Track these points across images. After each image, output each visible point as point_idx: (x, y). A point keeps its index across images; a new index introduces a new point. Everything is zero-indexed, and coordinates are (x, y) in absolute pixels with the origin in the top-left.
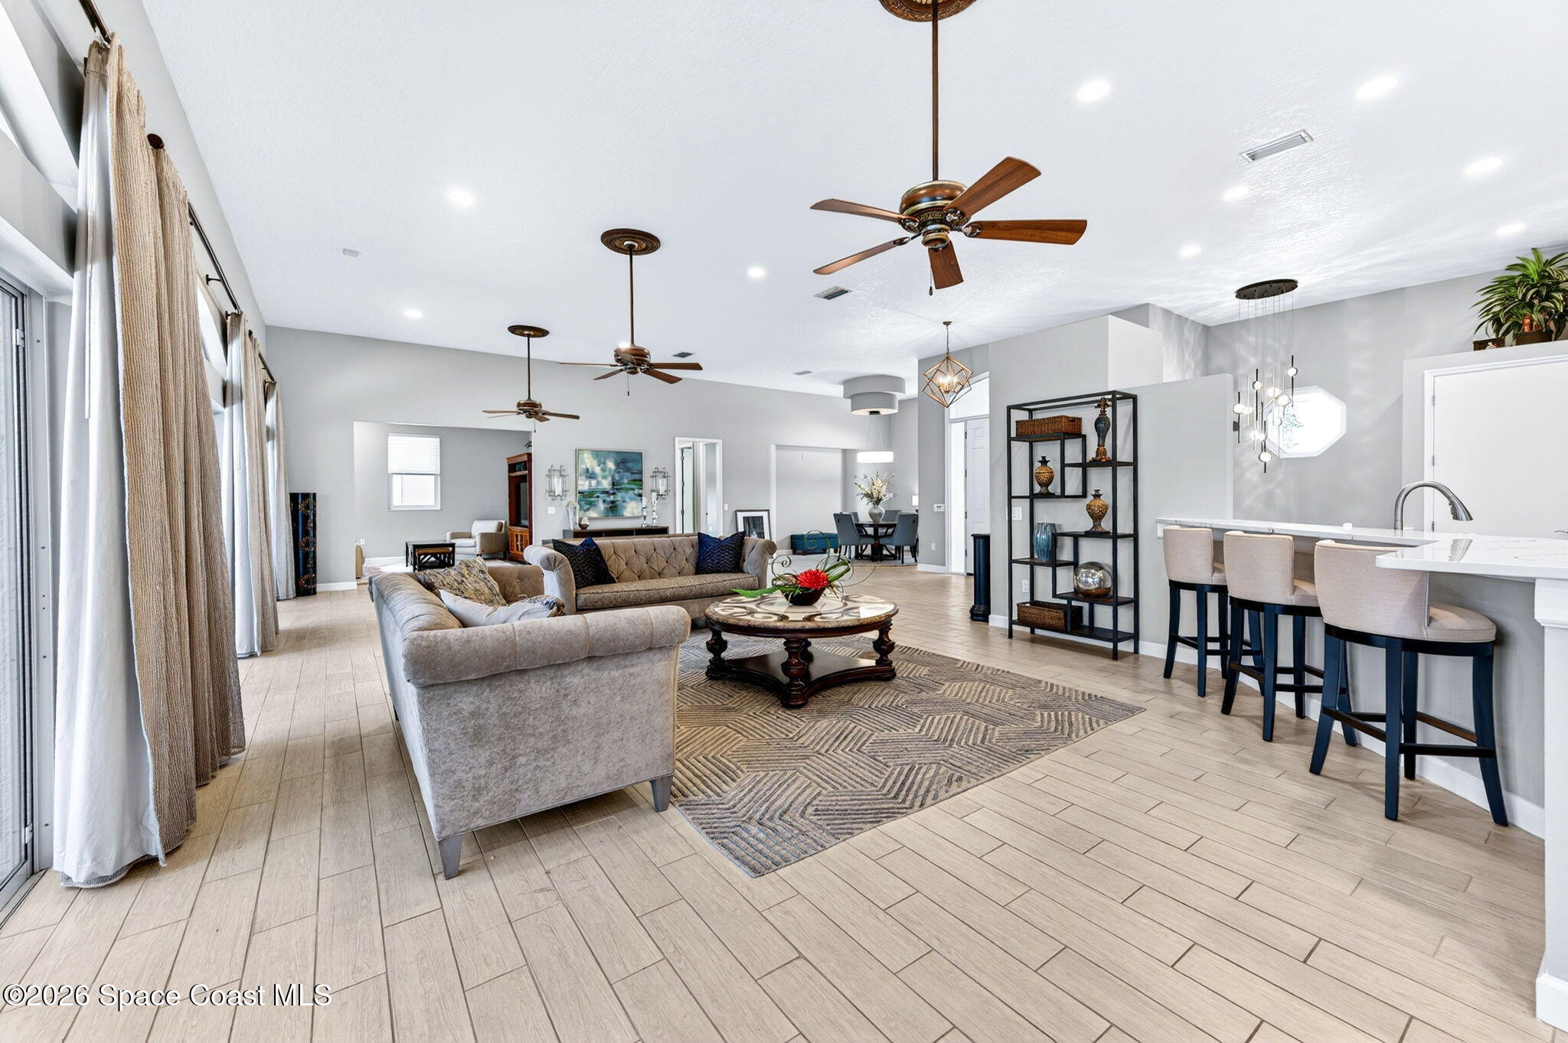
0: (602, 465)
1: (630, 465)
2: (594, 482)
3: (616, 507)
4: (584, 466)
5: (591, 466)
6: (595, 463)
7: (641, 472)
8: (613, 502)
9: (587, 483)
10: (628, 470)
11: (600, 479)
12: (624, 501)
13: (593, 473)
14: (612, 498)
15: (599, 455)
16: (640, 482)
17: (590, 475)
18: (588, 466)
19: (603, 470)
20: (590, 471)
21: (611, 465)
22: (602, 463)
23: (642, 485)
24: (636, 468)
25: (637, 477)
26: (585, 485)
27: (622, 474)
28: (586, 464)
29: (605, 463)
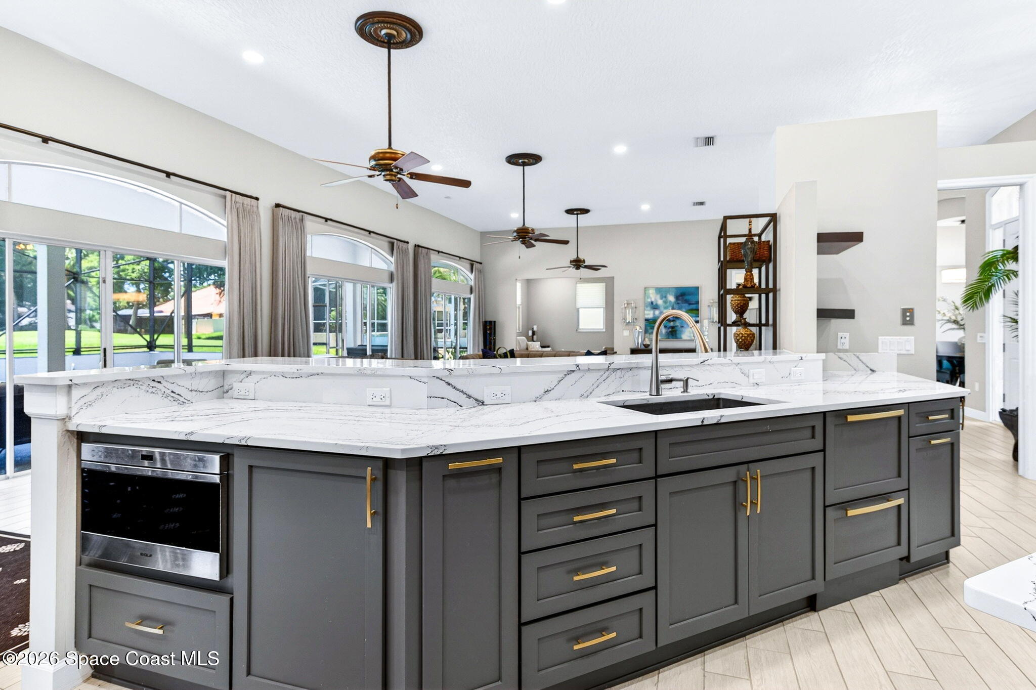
0: (664, 299)
1: (687, 297)
2: (657, 312)
3: (675, 331)
4: (649, 300)
5: (656, 300)
6: (658, 297)
7: (697, 303)
8: (673, 327)
9: (652, 312)
10: (687, 301)
11: (662, 309)
12: (682, 327)
13: (657, 305)
14: (672, 324)
15: (662, 292)
16: (696, 312)
17: (654, 306)
18: (653, 300)
19: (665, 302)
20: (654, 304)
21: (671, 298)
22: (664, 297)
23: (698, 314)
24: (693, 300)
25: (694, 307)
26: (650, 314)
27: (680, 305)
28: (651, 298)
29: (666, 297)
